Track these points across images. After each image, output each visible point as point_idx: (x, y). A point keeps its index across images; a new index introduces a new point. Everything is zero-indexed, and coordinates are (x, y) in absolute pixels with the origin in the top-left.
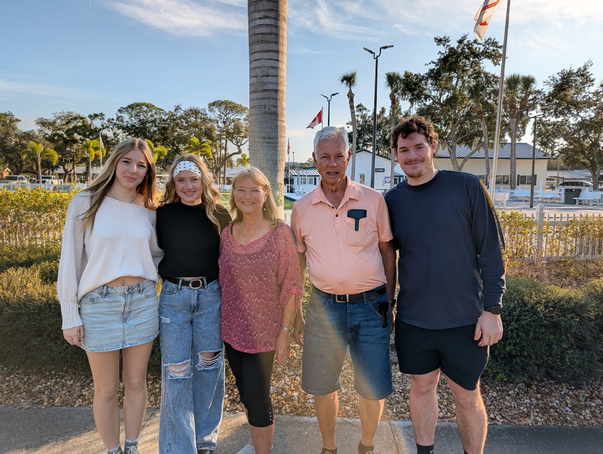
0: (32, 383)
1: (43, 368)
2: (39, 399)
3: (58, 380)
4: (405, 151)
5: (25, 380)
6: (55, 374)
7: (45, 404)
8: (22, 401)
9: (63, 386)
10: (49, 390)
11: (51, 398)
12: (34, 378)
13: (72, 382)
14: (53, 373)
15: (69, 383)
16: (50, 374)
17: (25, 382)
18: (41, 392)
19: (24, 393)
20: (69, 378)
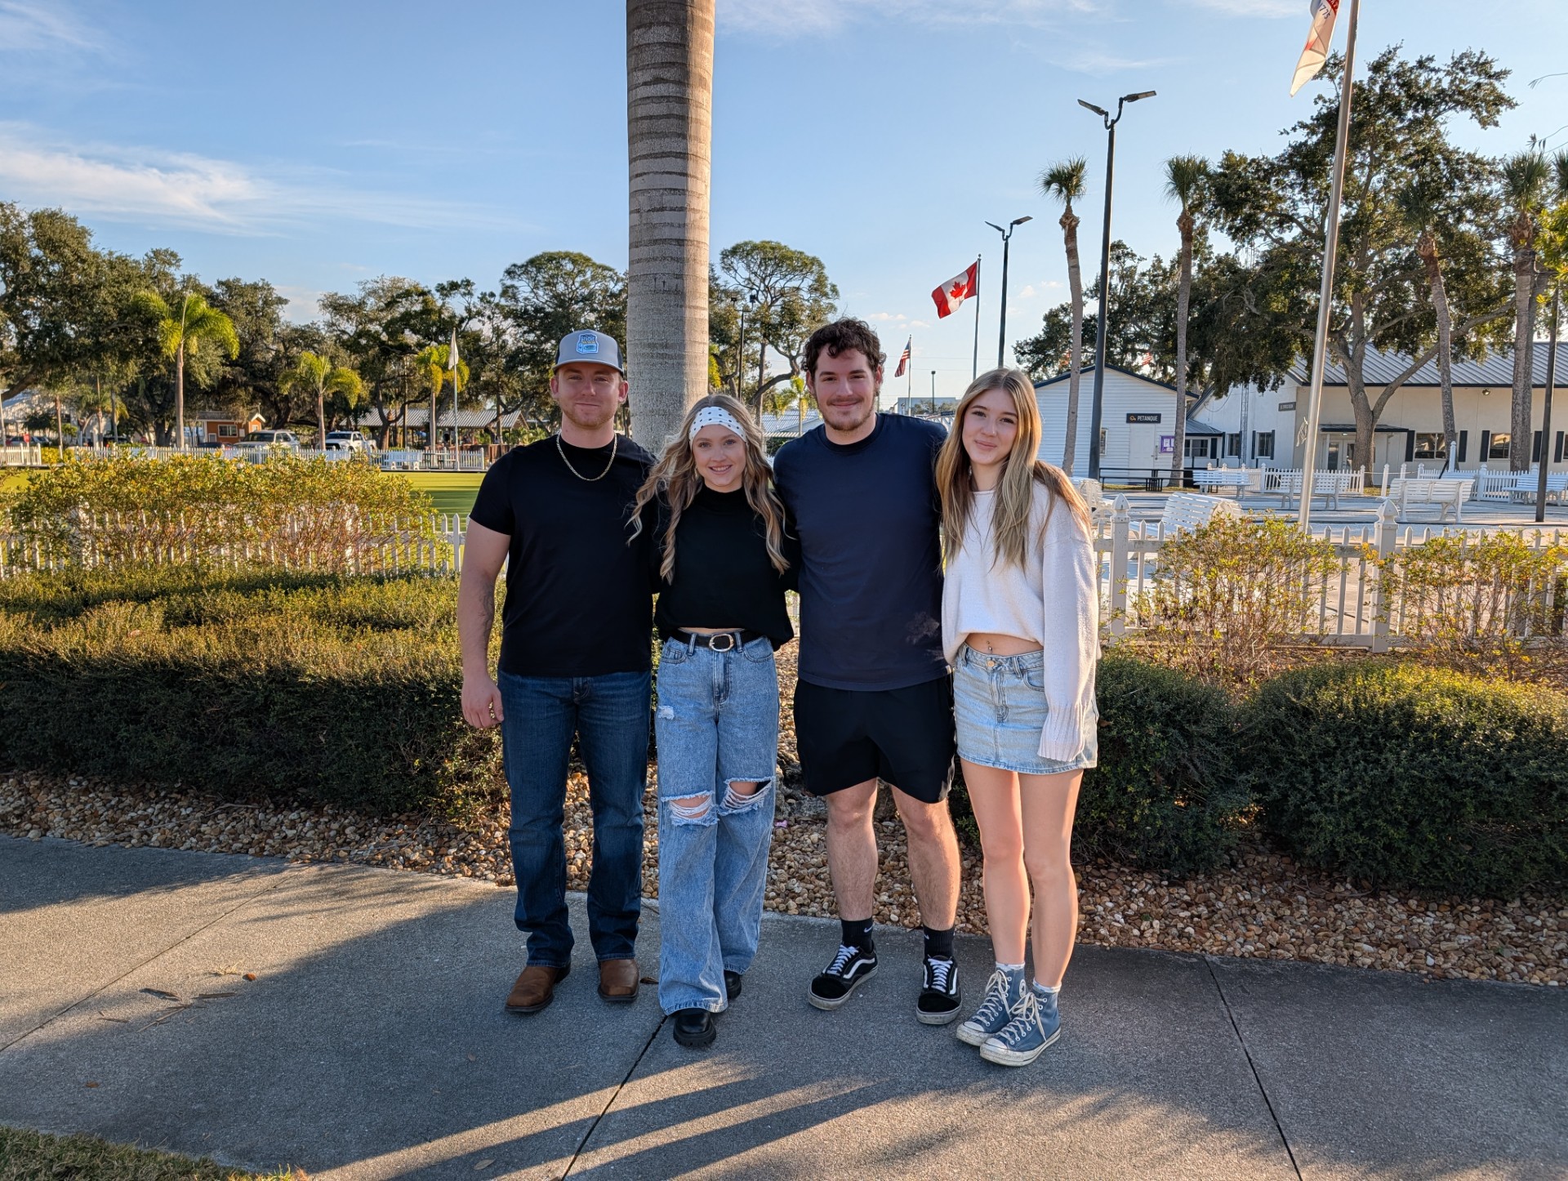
0: (122, 809)
1: (148, 786)
2: (125, 834)
3: (167, 806)
4: (830, 379)
5: (113, 803)
6: (165, 797)
7: (133, 841)
8: (98, 834)
9: (173, 815)
10: (148, 822)
11: (146, 833)
12: (128, 800)
13: (189, 810)
14: (162, 794)
15: (184, 813)
16: (157, 793)
17: (112, 807)
18: (133, 822)
19: (104, 824)
20: (185, 803)
